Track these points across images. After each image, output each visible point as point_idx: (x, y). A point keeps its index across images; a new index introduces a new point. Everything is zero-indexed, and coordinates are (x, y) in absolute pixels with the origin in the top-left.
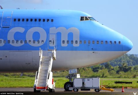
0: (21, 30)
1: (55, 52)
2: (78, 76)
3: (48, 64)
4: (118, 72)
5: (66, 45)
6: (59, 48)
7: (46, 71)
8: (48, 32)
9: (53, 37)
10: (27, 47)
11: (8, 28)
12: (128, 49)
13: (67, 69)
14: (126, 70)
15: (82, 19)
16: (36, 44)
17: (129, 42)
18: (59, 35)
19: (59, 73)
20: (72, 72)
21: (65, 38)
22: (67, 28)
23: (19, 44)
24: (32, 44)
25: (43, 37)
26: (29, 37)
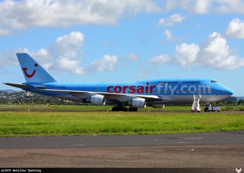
0: (186, 86)
1: (200, 95)
2: (210, 105)
3: (197, 101)
4: (227, 104)
5: (205, 92)
6: (202, 94)
7: (197, 103)
8: (197, 87)
9: (199, 89)
10: (189, 94)
11: (181, 86)
12: (232, 94)
13: (206, 102)
14: (231, 103)
15: (212, 82)
16: (192, 92)
17: (232, 91)
18: (202, 88)
19: (202, 104)
20: (208, 104)
21: (204, 90)
22: (205, 85)
23: (185, 92)
24: (191, 92)
25: (195, 89)
26: (189, 89)
